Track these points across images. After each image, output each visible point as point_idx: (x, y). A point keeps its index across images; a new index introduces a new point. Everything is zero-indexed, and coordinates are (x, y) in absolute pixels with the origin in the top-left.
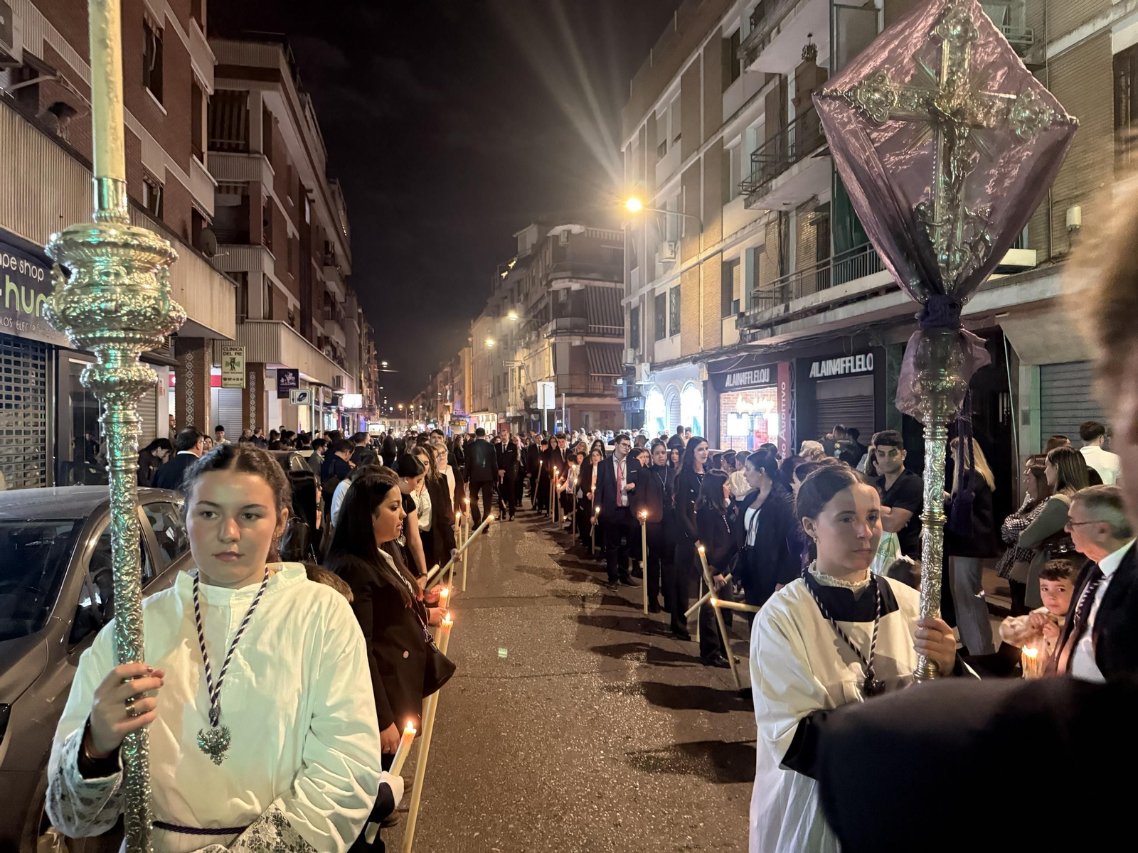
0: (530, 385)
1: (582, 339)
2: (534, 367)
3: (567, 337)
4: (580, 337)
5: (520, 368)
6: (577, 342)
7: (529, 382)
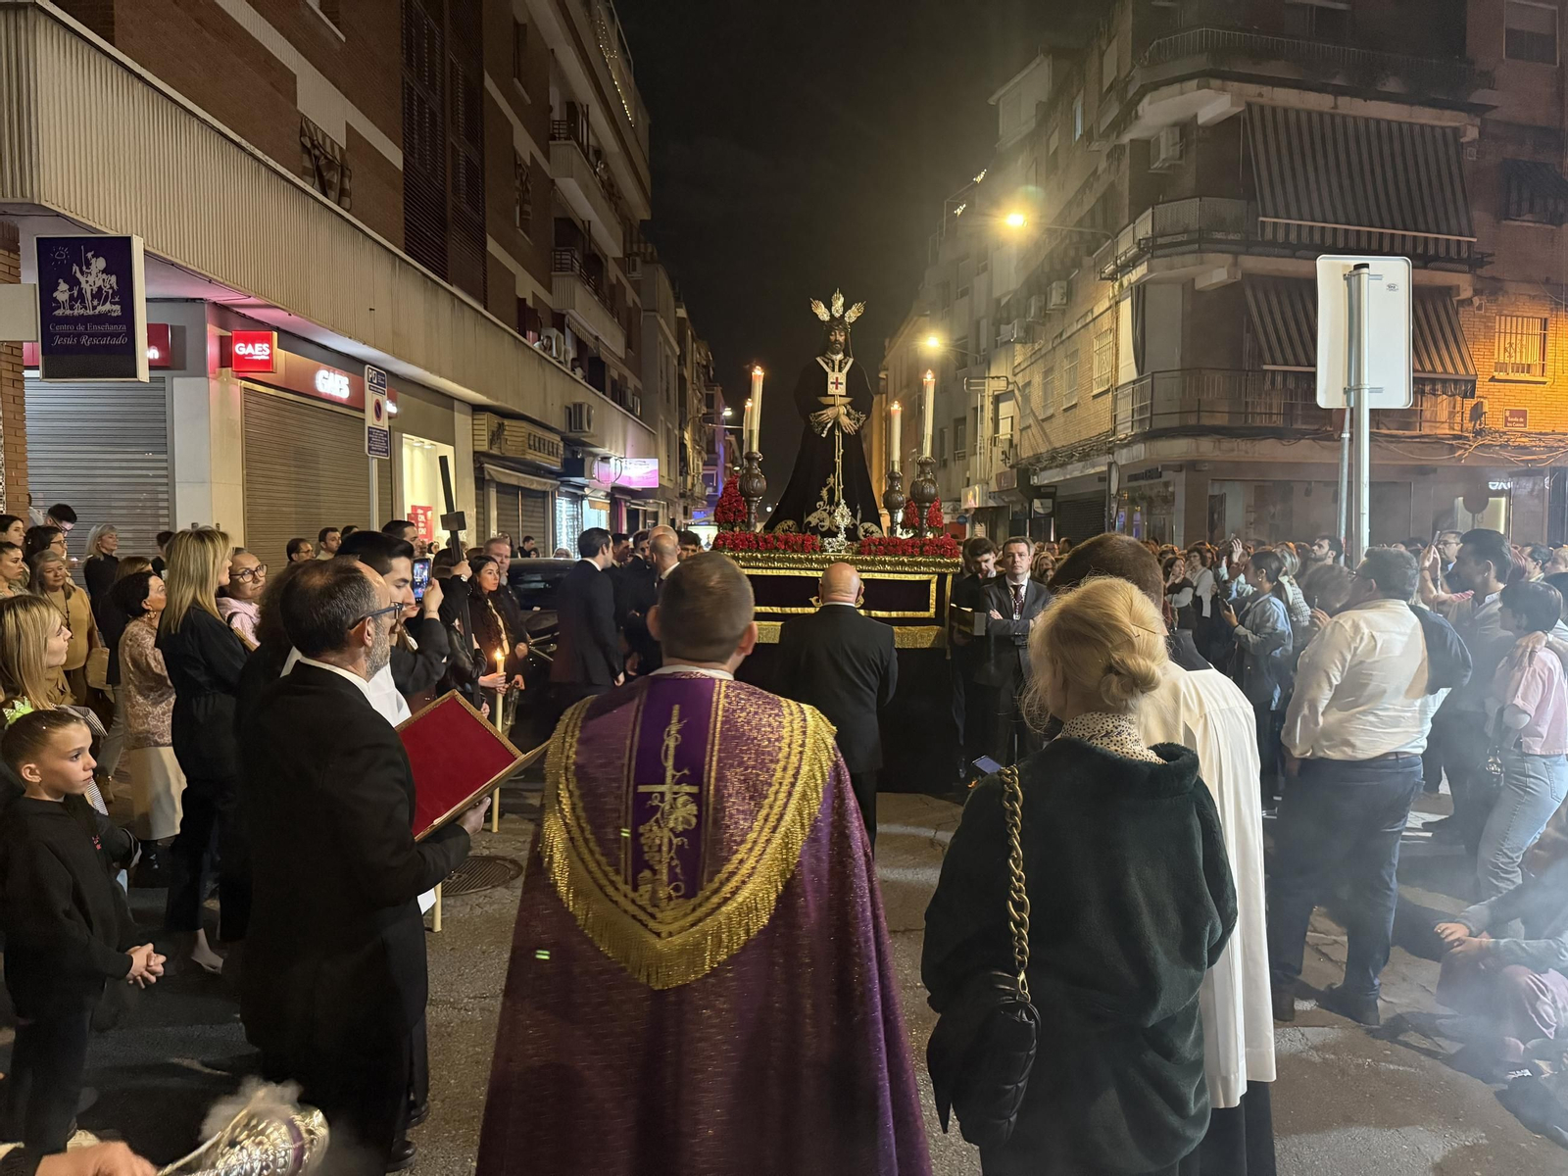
0: (1035, 430)
1: (1235, 264)
2: (1045, 386)
3: (1190, 258)
4: (1229, 258)
5: (997, 400)
6: (1216, 273)
7: (1031, 421)
